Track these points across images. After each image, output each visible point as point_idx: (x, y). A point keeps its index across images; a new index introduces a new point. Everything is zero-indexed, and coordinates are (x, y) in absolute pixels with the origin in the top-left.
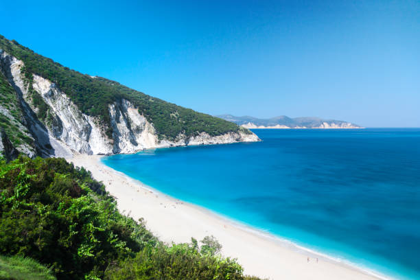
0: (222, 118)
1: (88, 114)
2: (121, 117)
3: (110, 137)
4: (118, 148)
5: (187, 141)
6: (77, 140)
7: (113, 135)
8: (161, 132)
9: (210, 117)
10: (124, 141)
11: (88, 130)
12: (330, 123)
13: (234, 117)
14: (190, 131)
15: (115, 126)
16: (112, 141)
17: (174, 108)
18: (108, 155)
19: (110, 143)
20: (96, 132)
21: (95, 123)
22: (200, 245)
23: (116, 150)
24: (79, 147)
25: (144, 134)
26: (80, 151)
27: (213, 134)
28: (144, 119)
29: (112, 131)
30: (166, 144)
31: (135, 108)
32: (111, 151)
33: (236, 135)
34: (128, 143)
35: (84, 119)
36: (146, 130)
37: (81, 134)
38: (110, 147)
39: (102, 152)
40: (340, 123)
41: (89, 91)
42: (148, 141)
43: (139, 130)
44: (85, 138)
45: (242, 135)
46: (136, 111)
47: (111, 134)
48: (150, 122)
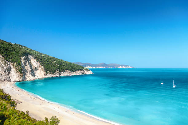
0: (76, 64)
1: (9, 61)
2: (27, 63)
3: (21, 73)
4: (25, 78)
5: (60, 74)
6: (3, 75)
7: (22, 72)
8: (47, 70)
9: (70, 63)
10: (28, 74)
11: (9, 70)
12: (122, 66)
13: (82, 63)
14: (61, 70)
15: (24, 67)
16: (22, 75)
17: (54, 59)
18: (19, 81)
19: (20, 76)
20: (13, 71)
21: (13, 66)
22: (49, 121)
23: (24, 79)
24: (4, 78)
25: (39, 71)
26: (4, 80)
27: (72, 71)
28: (39, 64)
29: (22, 70)
30: (49, 76)
31: (35, 59)
32: (21, 80)
33: (82, 71)
34: (30, 75)
35: (7, 64)
36: (40, 69)
37: (5, 71)
38: (21, 78)
39: (16, 80)
40: (126, 66)
41: (11, 50)
42: (40, 74)
43: (36, 69)
44: (7, 73)
45: (85, 71)
46: (35, 60)
47: (22, 71)
48: (42, 65)
